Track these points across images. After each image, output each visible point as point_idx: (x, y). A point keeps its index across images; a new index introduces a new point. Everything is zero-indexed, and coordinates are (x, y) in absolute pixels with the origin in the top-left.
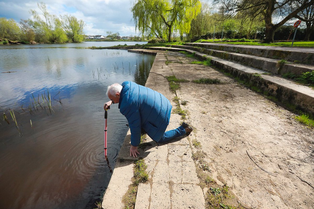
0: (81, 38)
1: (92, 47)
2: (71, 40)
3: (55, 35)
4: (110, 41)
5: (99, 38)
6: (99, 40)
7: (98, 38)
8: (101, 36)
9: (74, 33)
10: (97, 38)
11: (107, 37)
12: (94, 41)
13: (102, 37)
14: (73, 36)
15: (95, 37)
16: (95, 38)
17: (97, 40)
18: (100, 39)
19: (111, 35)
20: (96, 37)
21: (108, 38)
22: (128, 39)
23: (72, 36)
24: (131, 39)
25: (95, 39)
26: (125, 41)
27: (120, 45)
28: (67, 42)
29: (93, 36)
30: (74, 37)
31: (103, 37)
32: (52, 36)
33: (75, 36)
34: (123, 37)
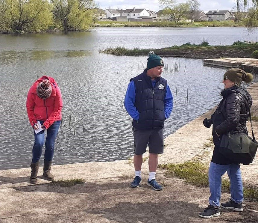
0: (86, 19)
1: (117, 49)
2: (60, 26)
3: (28, 12)
4: (166, 26)
5: (137, 16)
6: (133, 23)
7: (132, 16)
8: (143, 9)
9: (70, 6)
10: (128, 17)
11: (160, 13)
12: (119, 26)
13: (144, 14)
14: (68, 12)
15: (123, 15)
16: (125, 17)
17: (130, 23)
18: (136, 20)
19: (173, 8)
20: (126, 15)
21: (163, 17)
22: (226, 18)
23: (65, 13)
24: (236, 20)
25: (125, 20)
26: (214, 26)
27: (188, 44)
28: (50, 30)
29: (120, 11)
30: (68, 16)
31: (147, 15)
32: (18, 15)
33: (71, 14)
34: (210, 13)
